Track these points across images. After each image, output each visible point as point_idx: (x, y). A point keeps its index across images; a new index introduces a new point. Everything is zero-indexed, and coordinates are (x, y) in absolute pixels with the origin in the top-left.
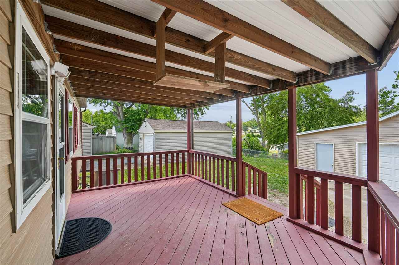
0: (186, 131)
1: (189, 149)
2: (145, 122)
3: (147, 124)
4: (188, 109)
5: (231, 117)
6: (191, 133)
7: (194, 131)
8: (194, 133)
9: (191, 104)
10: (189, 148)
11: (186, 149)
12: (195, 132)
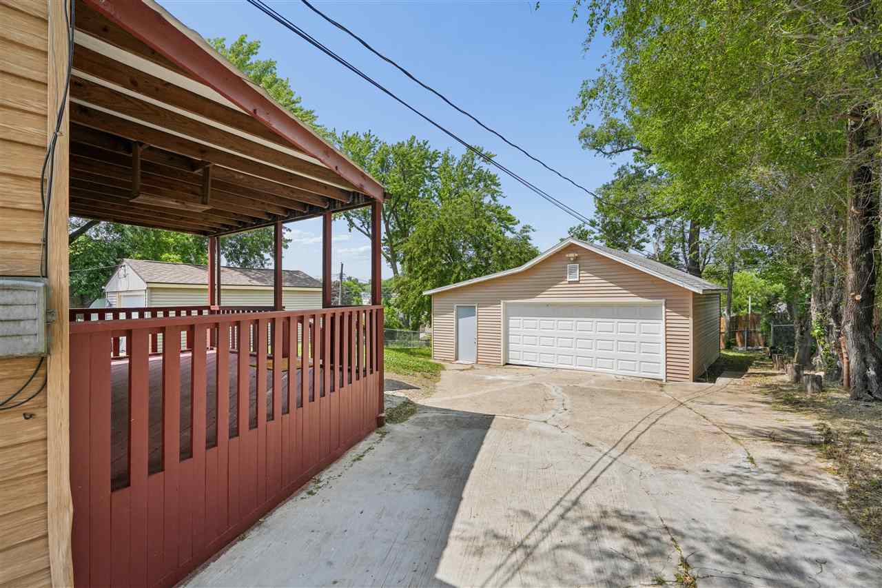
0: (207, 287)
1: (212, 305)
2: (124, 266)
3: (130, 271)
4: (211, 237)
5: (342, 265)
6: (216, 291)
7: (222, 287)
8: (222, 291)
9: (215, 229)
10: (213, 303)
11: (208, 304)
12: (224, 290)
